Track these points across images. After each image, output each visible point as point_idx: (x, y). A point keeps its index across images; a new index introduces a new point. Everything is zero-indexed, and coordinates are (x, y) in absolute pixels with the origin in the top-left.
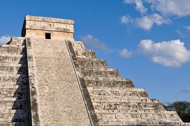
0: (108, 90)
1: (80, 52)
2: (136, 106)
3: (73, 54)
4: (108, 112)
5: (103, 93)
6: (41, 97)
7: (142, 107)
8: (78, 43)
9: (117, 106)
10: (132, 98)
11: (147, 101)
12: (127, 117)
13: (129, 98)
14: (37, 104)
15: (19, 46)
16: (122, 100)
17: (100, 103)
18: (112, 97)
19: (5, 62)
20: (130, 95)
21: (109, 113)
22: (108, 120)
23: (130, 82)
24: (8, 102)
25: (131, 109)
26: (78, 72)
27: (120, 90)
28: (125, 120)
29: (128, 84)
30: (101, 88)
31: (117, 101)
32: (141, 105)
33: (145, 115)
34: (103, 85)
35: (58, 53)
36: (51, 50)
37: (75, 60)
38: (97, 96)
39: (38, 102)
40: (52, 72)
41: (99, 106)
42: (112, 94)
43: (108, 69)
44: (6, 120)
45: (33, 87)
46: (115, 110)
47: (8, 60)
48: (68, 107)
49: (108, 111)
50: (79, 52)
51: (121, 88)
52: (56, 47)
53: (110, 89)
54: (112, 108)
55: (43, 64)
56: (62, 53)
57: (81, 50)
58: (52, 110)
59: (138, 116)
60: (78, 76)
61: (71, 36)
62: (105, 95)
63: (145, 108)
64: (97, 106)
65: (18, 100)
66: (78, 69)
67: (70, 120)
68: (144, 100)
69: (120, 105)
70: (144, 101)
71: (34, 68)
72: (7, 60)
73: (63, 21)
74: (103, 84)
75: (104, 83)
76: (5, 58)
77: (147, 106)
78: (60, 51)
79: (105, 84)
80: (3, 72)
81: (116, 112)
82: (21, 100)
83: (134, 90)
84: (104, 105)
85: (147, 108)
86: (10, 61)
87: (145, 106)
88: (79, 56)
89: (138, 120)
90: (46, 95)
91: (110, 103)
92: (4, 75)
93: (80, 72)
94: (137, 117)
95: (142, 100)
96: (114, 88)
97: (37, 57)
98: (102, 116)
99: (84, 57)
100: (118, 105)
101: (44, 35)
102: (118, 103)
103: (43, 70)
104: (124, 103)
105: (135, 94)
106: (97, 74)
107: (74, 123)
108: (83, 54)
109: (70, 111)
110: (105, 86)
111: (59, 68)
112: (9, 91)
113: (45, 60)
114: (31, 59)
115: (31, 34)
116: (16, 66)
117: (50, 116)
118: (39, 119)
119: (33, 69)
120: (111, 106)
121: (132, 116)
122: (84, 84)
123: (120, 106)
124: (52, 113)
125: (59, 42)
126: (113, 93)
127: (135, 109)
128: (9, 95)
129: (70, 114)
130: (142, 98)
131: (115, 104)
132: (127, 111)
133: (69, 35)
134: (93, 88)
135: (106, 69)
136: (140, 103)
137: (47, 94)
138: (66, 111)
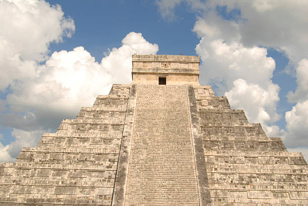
0: (241, 155)
1: (206, 101)
2: (284, 180)
3: (193, 103)
4: (236, 188)
5: (232, 160)
6: (133, 165)
7: (295, 181)
8: (205, 89)
9: (253, 180)
10: (279, 167)
11: (303, 171)
12: (267, 195)
13: (274, 167)
14: (125, 175)
15: (120, 96)
16: (262, 170)
17: (225, 174)
18: (247, 165)
19: (99, 119)
20: (276, 163)
21: (236, 191)
22: (234, 201)
23: (278, 142)
24: (93, 171)
25: (275, 184)
26: (195, 129)
27: (261, 155)
28: (262, 201)
29: (276, 145)
30: (230, 153)
31: (252, 172)
32: (292, 178)
33: (296, 193)
34: (235, 148)
35: (172, 103)
36: (162, 100)
37: (194, 112)
38: (224, 164)
39: (127, 172)
40: (157, 131)
41: (224, 179)
42: (247, 161)
43: (244, 124)
44: (87, 196)
45: (124, 151)
46: (246, 186)
47: (104, 115)
48: (171, 179)
49: (236, 186)
50: (204, 100)
51: (262, 153)
52: (171, 95)
53: (244, 154)
54: (244, 182)
55: (147, 119)
56: (178, 102)
57: (207, 98)
58: (145, 184)
59: (285, 195)
60: (194, 135)
61: (195, 79)
62: (235, 162)
63: (298, 183)
64: (220, 179)
65: (107, 169)
66: (196, 125)
67: (169, 199)
68: (298, 170)
69: (258, 177)
70: (297, 172)
71: (132, 124)
72: (102, 116)
73: (183, 59)
74: (234, 146)
75: (236, 145)
76: (100, 112)
77: (303, 179)
78: (174, 100)
79: (238, 146)
80: (95, 131)
81: (249, 187)
82: (111, 169)
83: (283, 154)
84: (231, 177)
85: (302, 183)
86: (106, 117)
87: (300, 180)
88: (204, 107)
89: (284, 201)
90: (140, 162)
91: (241, 175)
92: (94, 136)
93: (198, 130)
94: (282, 196)
95: (294, 171)
96: (250, 152)
97: (140, 109)
98: (225, 194)
99: (212, 107)
100: (254, 177)
101: (157, 80)
102: (255, 175)
103: (144, 127)
104: (265, 174)
105: (285, 161)
106: (228, 132)
107: (174, 203)
108: (210, 104)
109: (170, 186)
110: (238, 149)
111: (167, 125)
112: (98, 157)
113: (151, 113)
114: (131, 113)
115: (140, 80)
116: (111, 123)
117: (141, 192)
118: (123, 196)
119: (131, 126)
120: (243, 180)
121: (274, 195)
122: (200, 146)
123: (258, 180)
124: (144, 187)
125: (177, 87)
126: (249, 160)
127: (282, 184)
128: (97, 162)
129: (171, 190)
130: (296, 167)
131: (249, 177)
132: (267, 187)
133: (192, 78)
134: (218, 153)
135: (242, 124)
136: (291, 175)
137: (143, 161)
138: (165, 186)
